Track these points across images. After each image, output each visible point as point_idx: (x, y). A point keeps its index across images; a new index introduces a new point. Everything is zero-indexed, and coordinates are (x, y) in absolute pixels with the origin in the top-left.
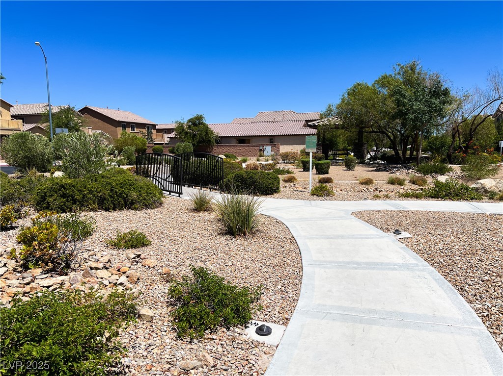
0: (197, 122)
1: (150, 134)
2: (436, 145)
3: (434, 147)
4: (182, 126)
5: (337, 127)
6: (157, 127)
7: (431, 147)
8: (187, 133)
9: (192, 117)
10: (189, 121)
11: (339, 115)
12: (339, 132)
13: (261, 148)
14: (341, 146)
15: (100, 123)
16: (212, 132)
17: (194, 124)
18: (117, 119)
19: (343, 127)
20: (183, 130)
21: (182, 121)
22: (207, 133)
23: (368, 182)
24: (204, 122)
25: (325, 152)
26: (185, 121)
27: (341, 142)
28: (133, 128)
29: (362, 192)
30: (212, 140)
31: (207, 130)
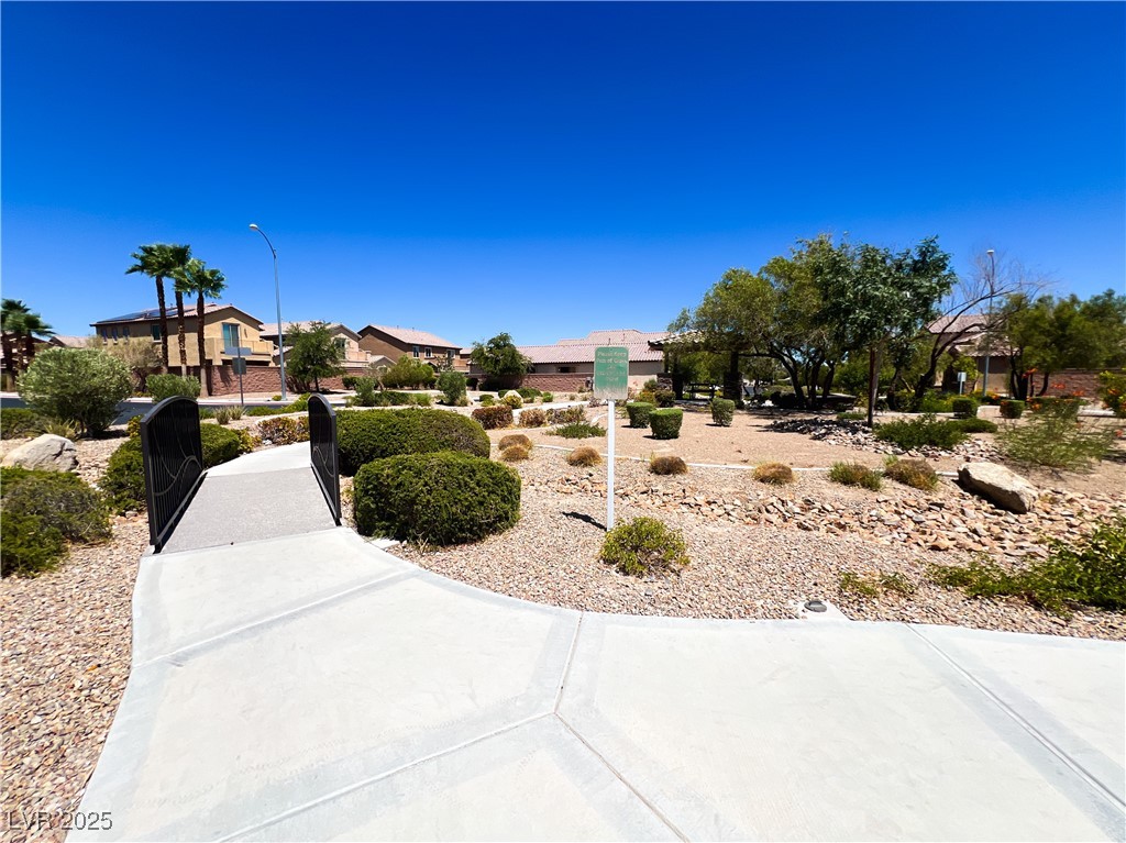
0: (501, 344)
1: (450, 360)
2: (855, 378)
3: (852, 380)
4: (482, 349)
5: (696, 347)
6: (461, 352)
7: (847, 381)
8: (487, 358)
9: (495, 336)
10: (491, 342)
11: (699, 326)
12: (700, 355)
13: (589, 378)
14: (702, 378)
15: (387, 346)
16: (521, 357)
17: (498, 346)
18: (407, 341)
19: (707, 346)
20: (483, 354)
21: (481, 343)
22: (513, 357)
23: (778, 477)
24: (511, 342)
25: (678, 389)
26: (486, 342)
27: (703, 372)
28: (428, 352)
29: (768, 511)
30: (522, 367)
31: (514, 354)
